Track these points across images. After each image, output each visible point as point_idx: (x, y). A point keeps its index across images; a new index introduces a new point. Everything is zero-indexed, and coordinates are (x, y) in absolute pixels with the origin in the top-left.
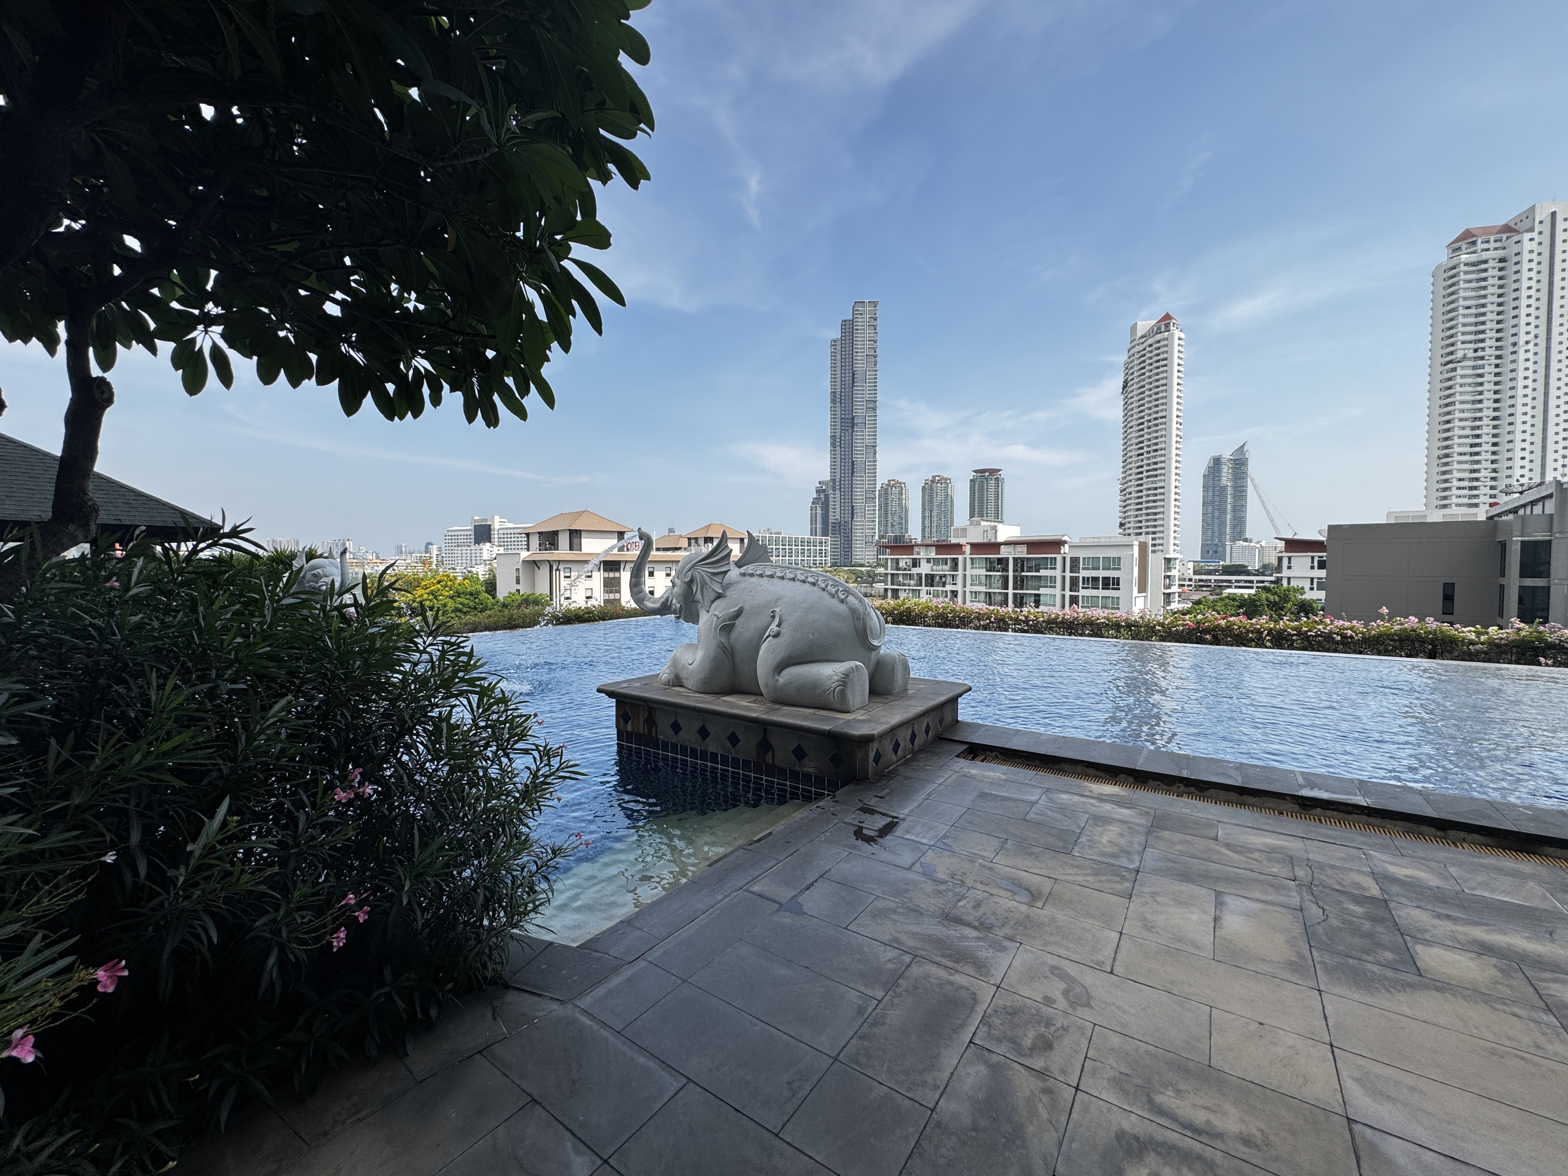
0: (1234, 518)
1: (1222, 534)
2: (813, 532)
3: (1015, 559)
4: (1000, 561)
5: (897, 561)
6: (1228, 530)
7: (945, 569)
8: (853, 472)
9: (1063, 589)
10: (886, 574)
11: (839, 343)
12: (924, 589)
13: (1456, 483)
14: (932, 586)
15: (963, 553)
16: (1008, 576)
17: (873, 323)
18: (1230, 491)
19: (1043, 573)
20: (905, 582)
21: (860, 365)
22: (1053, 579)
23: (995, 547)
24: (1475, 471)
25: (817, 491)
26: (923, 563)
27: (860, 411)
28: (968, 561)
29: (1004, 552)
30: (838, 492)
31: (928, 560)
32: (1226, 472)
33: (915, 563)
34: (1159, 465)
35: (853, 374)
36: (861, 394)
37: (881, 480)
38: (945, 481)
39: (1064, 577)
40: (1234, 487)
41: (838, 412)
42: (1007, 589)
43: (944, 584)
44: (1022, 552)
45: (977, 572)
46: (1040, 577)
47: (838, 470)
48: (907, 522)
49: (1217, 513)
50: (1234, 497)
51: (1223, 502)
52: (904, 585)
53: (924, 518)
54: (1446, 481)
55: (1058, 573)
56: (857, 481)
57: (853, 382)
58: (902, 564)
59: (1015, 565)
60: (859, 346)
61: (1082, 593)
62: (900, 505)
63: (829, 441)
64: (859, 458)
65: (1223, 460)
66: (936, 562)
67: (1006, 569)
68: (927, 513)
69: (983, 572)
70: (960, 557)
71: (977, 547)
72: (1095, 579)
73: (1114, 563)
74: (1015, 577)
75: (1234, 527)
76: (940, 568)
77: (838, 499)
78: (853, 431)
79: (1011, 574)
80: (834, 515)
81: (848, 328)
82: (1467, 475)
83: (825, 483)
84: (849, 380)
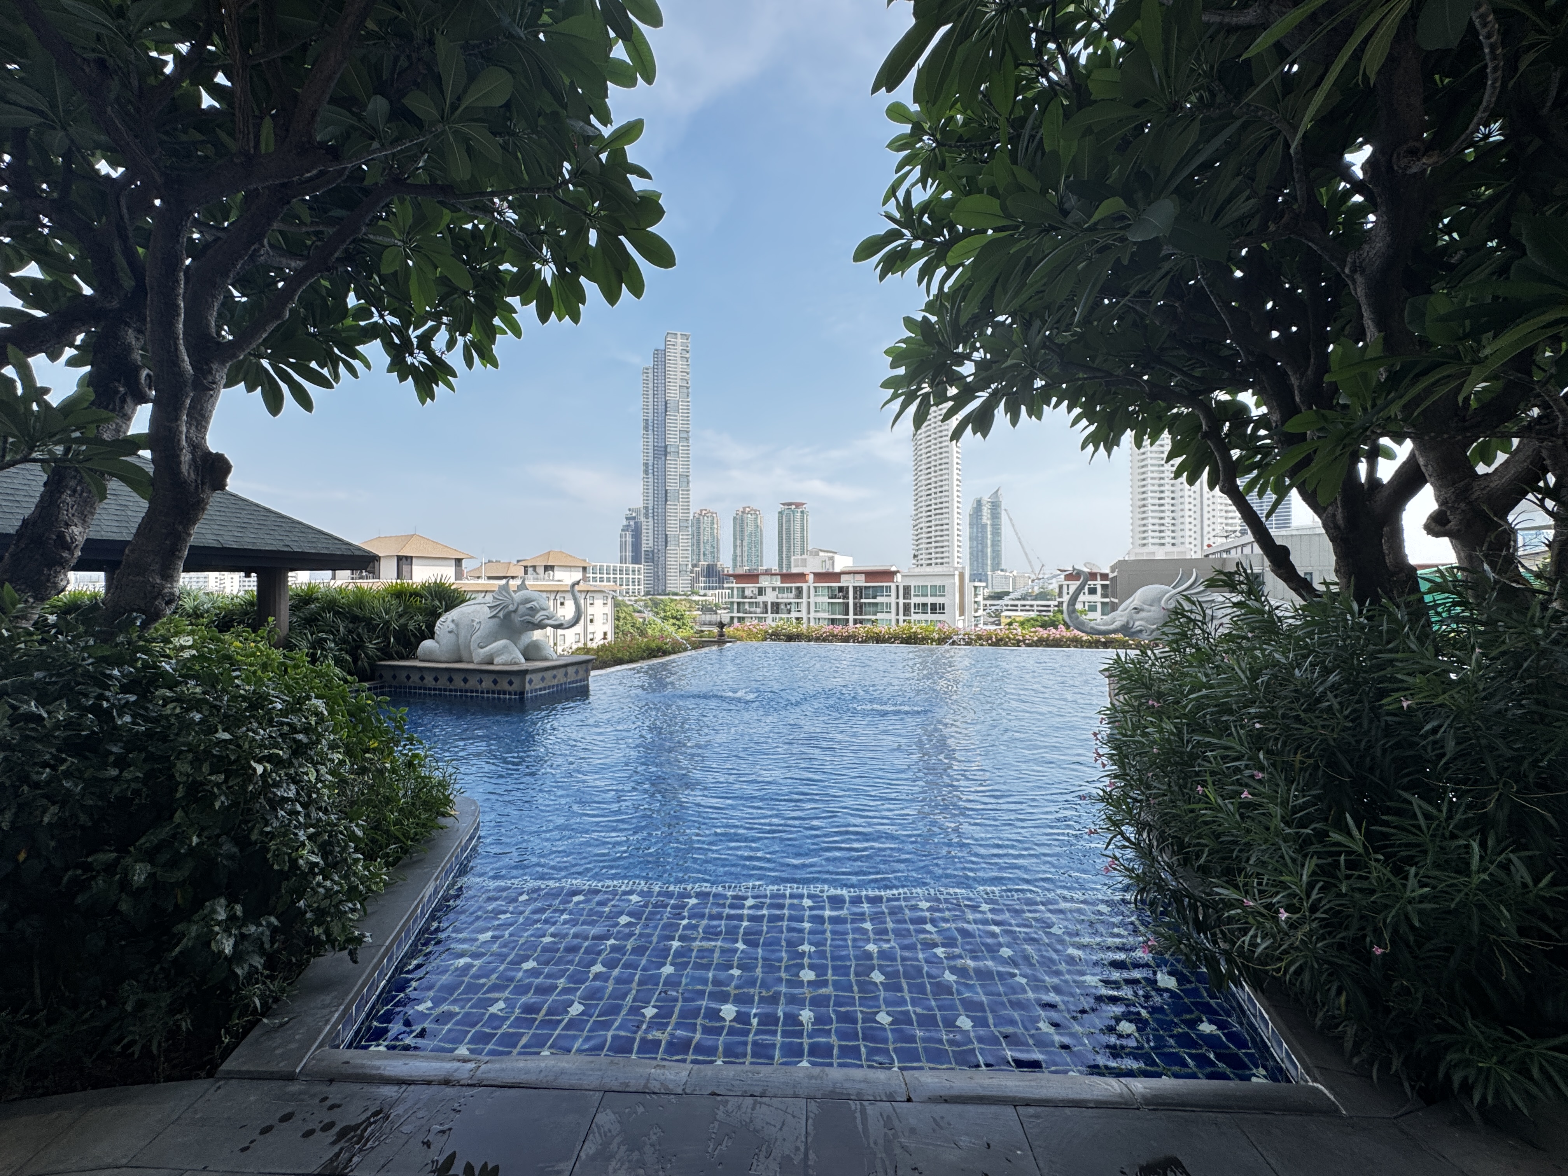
0: (993, 551)
1: (984, 565)
2: (623, 560)
3: (855, 588)
4: (841, 589)
5: (743, 589)
6: (989, 562)
7: (790, 597)
8: (666, 501)
9: (897, 614)
10: (732, 603)
11: (651, 371)
12: (770, 616)
13: (1151, 527)
14: (777, 613)
15: (806, 582)
16: (847, 605)
17: (685, 355)
18: (989, 528)
19: (879, 600)
20: (752, 610)
21: (673, 395)
22: (889, 605)
23: (835, 576)
24: (1161, 518)
25: (627, 519)
26: (769, 591)
27: (672, 440)
28: (812, 590)
29: (845, 581)
30: (651, 519)
31: (774, 589)
32: (986, 511)
33: (761, 591)
34: (944, 505)
35: (666, 403)
36: (675, 423)
37: (694, 510)
38: (755, 512)
39: (897, 603)
40: (992, 525)
41: (651, 440)
42: (847, 614)
43: (789, 612)
44: (860, 581)
45: (820, 599)
46: (876, 604)
47: (651, 498)
48: (718, 551)
49: (980, 547)
50: (992, 533)
51: (984, 538)
52: (750, 613)
53: (735, 546)
54: (1144, 525)
55: (893, 599)
56: (671, 508)
57: (666, 411)
58: (748, 593)
59: (855, 592)
60: (671, 376)
61: (914, 617)
62: (712, 534)
63: (642, 468)
64: (671, 486)
65: (984, 502)
66: (781, 590)
67: (846, 597)
68: (738, 542)
69: (826, 600)
70: (804, 586)
71: (820, 577)
72: (925, 605)
73: (938, 590)
74: (855, 604)
75: (993, 559)
76: (785, 595)
77: (651, 527)
78: (666, 459)
79: (851, 601)
80: (647, 543)
81: (661, 357)
82: (1157, 521)
83: (637, 511)
84: (661, 408)
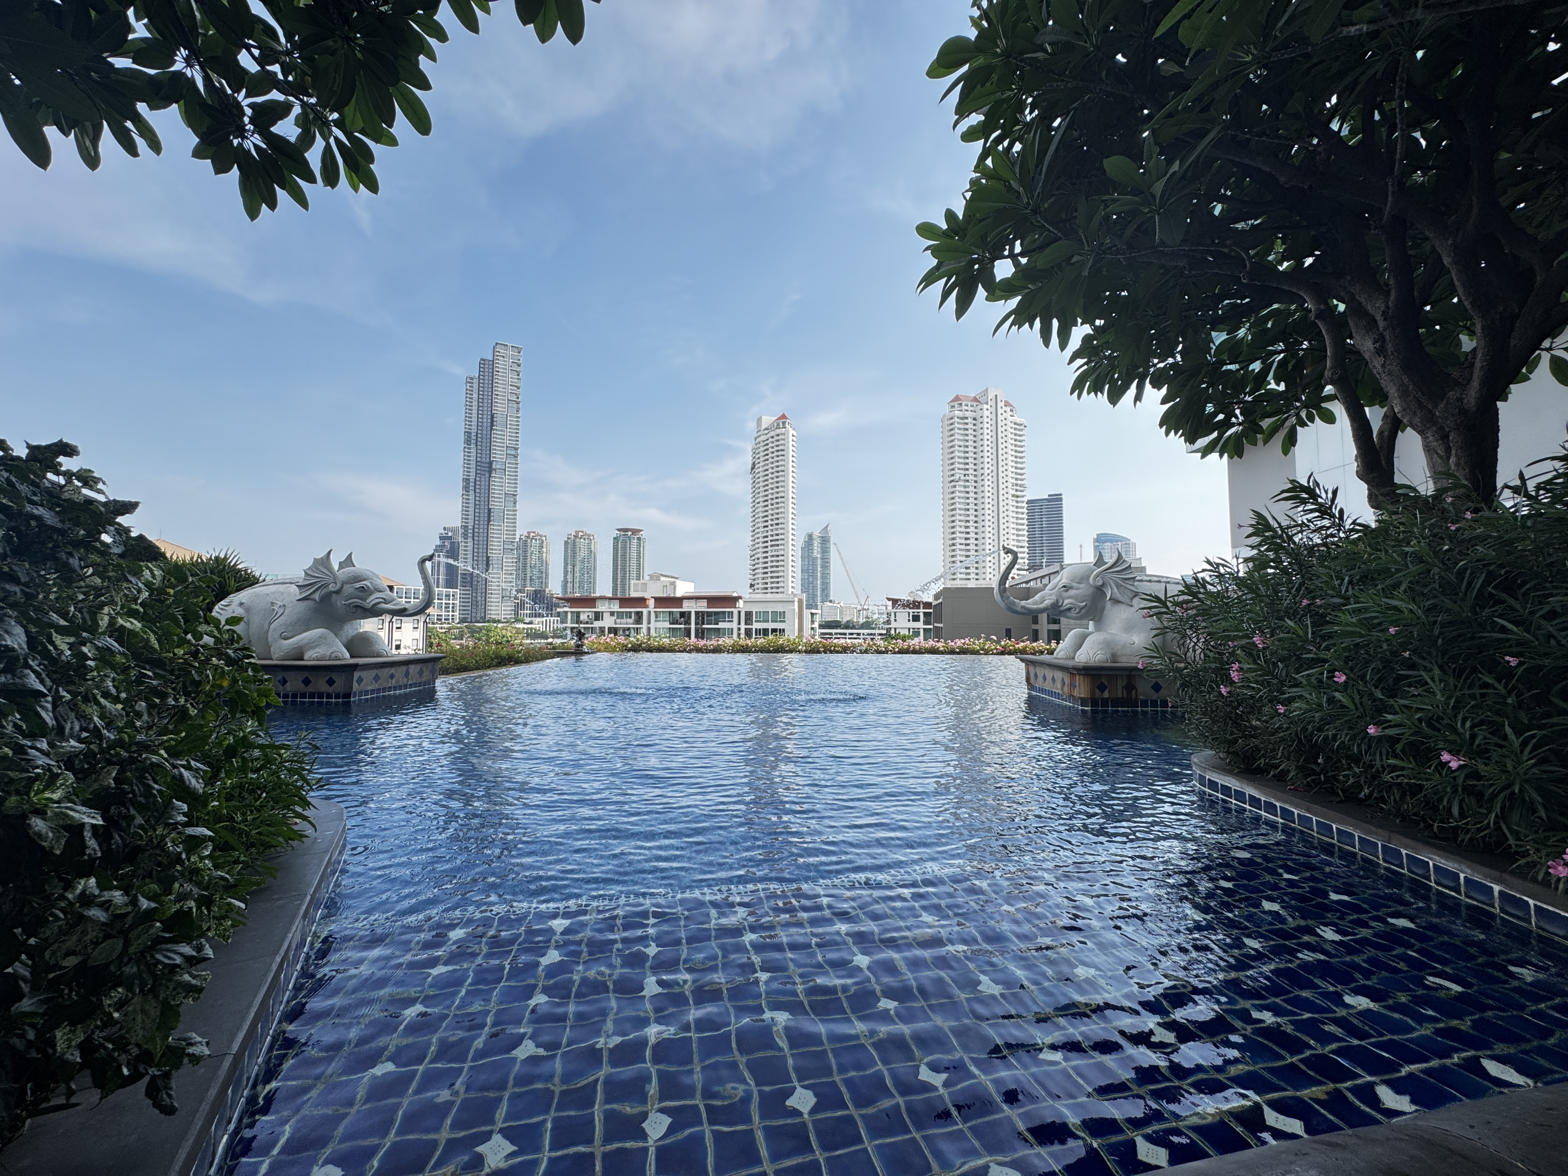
0: (823, 583)
1: (814, 596)
3: (697, 613)
4: (682, 614)
5: (578, 613)
6: (819, 592)
7: (629, 623)
8: (489, 520)
11: (476, 381)
15: (647, 607)
16: (690, 629)
17: (515, 368)
18: (819, 562)
21: (500, 409)
22: (730, 631)
23: (677, 601)
24: (968, 556)
25: (441, 538)
26: (606, 616)
27: (499, 456)
28: (652, 614)
29: (687, 606)
30: (470, 540)
31: (612, 614)
32: (816, 544)
33: (598, 616)
34: (780, 537)
35: (492, 417)
36: (501, 439)
37: (521, 531)
38: (588, 537)
39: (739, 629)
40: (822, 559)
41: (473, 454)
45: (661, 625)
46: (718, 629)
47: (471, 517)
48: (547, 576)
50: (822, 567)
51: (814, 570)
53: (566, 573)
55: (734, 625)
56: (494, 529)
57: (492, 425)
59: (697, 618)
60: (499, 389)
62: (540, 559)
63: (461, 484)
64: (496, 505)
65: (815, 537)
66: (620, 615)
67: (688, 622)
68: (570, 568)
69: (667, 625)
70: (645, 611)
71: (661, 601)
72: (765, 631)
73: (779, 616)
75: (823, 590)
76: (624, 621)
77: (470, 548)
78: (490, 476)
79: (693, 626)
80: (464, 566)
81: (487, 368)
82: (964, 559)
83: (452, 530)
84: (487, 421)
